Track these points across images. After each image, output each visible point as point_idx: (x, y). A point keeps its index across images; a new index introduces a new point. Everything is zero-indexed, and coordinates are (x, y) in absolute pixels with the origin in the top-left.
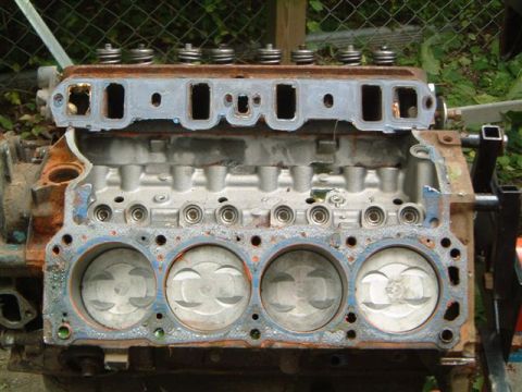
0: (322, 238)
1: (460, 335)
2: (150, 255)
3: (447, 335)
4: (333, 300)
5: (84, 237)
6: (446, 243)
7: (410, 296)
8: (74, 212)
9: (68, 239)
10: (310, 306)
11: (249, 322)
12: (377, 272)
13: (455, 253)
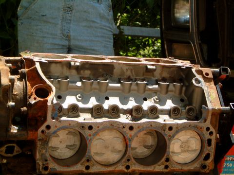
0: (159, 127)
1: (209, 166)
2: (85, 134)
3: (204, 167)
4: (154, 145)
5: (56, 127)
6: (208, 129)
7: (190, 149)
8: (52, 115)
9: (48, 127)
10: (144, 148)
11: (126, 162)
12: (178, 139)
13: (211, 133)
